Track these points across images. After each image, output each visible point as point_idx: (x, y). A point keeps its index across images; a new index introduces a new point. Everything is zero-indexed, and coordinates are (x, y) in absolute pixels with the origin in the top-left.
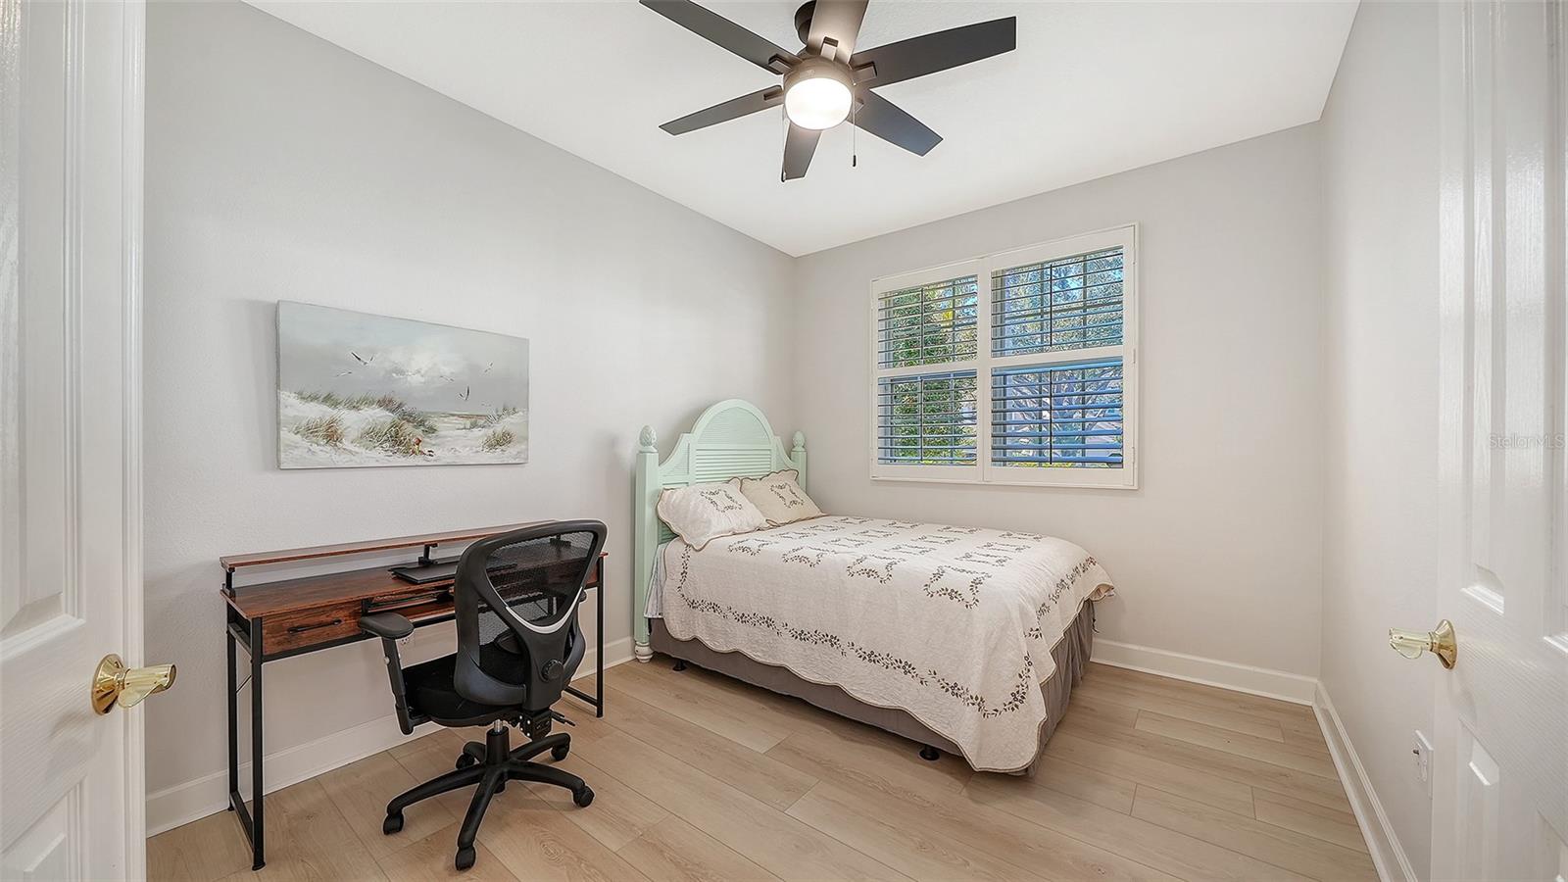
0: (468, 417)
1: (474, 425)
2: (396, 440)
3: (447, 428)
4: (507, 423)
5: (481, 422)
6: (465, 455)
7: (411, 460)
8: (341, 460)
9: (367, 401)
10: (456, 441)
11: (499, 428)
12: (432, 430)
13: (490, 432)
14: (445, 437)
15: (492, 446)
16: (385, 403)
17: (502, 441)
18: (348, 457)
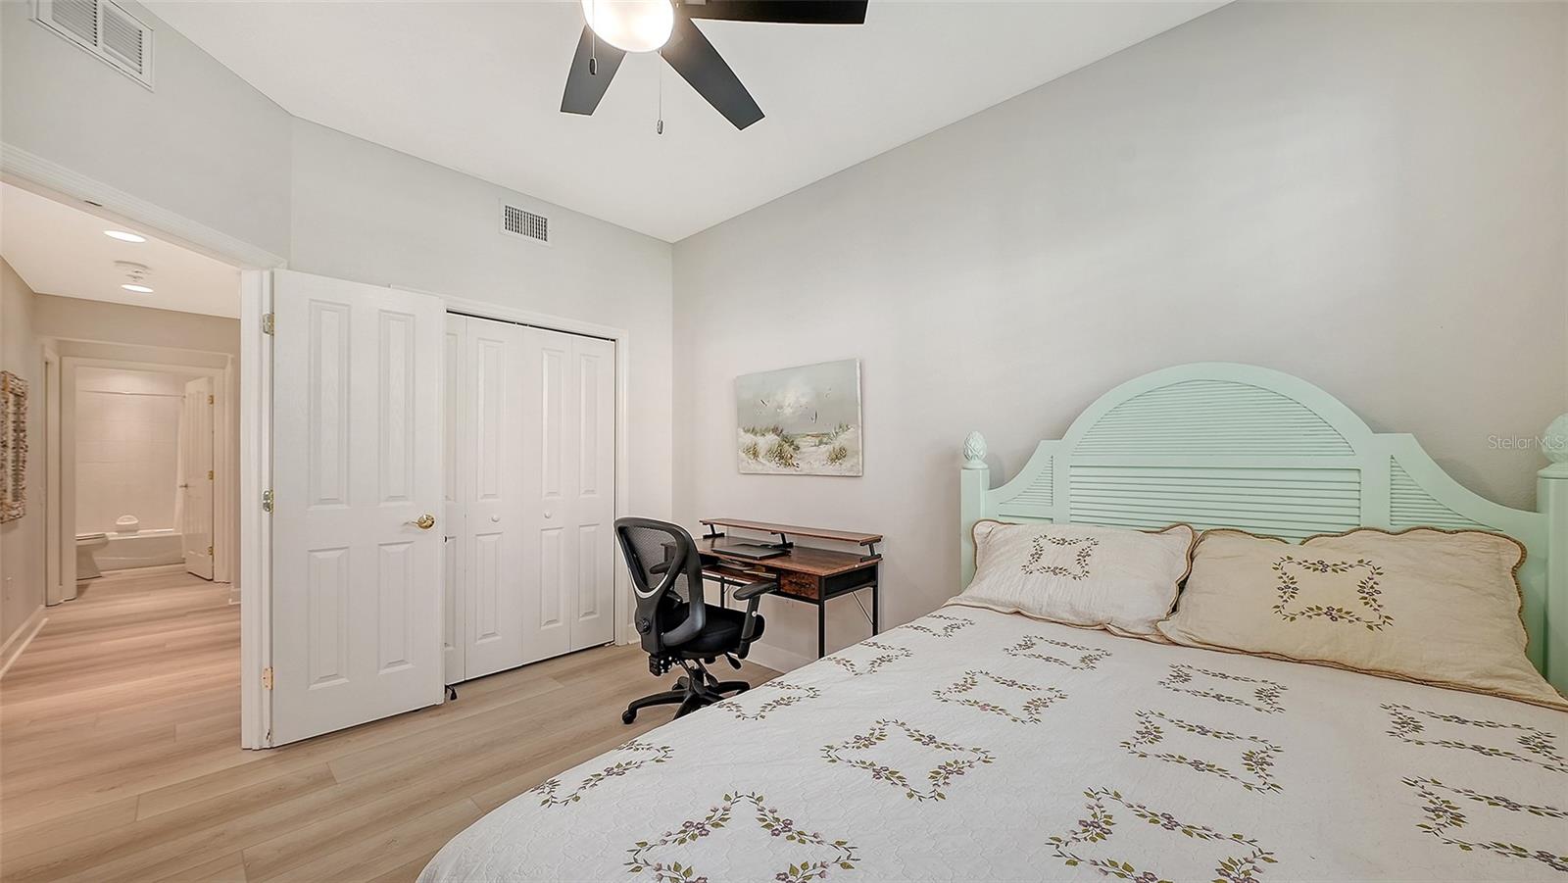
0: (817, 436)
1: (821, 443)
2: (781, 456)
3: (805, 444)
4: (843, 440)
5: (825, 440)
6: (818, 467)
7: (787, 471)
8: (759, 468)
9: (767, 430)
10: (813, 456)
11: (837, 444)
12: (797, 448)
13: (830, 447)
14: (804, 453)
15: (833, 461)
16: (775, 430)
17: (839, 455)
18: (761, 467)
